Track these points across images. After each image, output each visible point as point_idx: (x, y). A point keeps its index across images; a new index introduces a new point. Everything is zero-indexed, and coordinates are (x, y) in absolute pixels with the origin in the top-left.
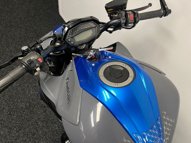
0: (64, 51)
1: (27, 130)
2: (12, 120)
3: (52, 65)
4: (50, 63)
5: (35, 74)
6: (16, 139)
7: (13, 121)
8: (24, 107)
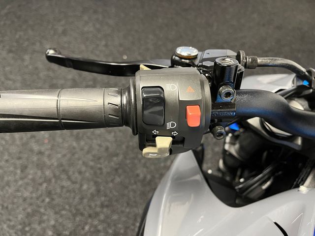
0: (299, 141)
1: (115, 217)
2: (112, 181)
3: (233, 150)
4: (232, 143)
5: (145, 150)
6: (90, 216)
7: (111, 185)
8: (142, 176)
